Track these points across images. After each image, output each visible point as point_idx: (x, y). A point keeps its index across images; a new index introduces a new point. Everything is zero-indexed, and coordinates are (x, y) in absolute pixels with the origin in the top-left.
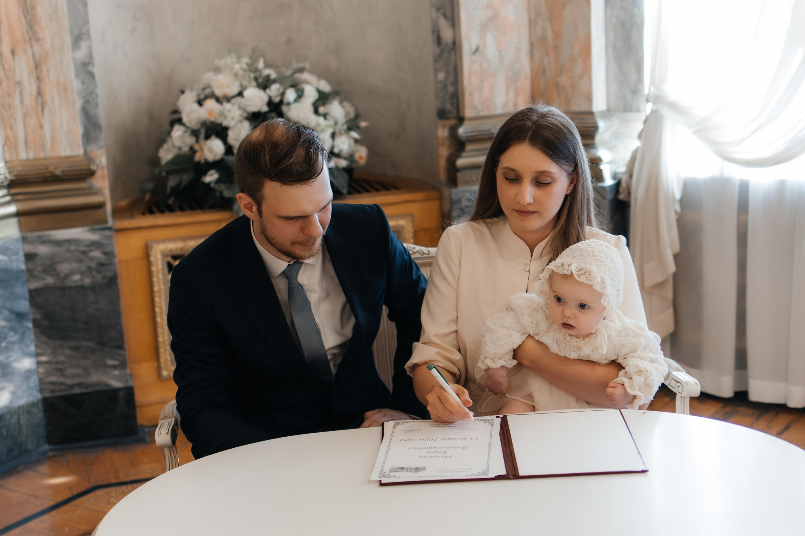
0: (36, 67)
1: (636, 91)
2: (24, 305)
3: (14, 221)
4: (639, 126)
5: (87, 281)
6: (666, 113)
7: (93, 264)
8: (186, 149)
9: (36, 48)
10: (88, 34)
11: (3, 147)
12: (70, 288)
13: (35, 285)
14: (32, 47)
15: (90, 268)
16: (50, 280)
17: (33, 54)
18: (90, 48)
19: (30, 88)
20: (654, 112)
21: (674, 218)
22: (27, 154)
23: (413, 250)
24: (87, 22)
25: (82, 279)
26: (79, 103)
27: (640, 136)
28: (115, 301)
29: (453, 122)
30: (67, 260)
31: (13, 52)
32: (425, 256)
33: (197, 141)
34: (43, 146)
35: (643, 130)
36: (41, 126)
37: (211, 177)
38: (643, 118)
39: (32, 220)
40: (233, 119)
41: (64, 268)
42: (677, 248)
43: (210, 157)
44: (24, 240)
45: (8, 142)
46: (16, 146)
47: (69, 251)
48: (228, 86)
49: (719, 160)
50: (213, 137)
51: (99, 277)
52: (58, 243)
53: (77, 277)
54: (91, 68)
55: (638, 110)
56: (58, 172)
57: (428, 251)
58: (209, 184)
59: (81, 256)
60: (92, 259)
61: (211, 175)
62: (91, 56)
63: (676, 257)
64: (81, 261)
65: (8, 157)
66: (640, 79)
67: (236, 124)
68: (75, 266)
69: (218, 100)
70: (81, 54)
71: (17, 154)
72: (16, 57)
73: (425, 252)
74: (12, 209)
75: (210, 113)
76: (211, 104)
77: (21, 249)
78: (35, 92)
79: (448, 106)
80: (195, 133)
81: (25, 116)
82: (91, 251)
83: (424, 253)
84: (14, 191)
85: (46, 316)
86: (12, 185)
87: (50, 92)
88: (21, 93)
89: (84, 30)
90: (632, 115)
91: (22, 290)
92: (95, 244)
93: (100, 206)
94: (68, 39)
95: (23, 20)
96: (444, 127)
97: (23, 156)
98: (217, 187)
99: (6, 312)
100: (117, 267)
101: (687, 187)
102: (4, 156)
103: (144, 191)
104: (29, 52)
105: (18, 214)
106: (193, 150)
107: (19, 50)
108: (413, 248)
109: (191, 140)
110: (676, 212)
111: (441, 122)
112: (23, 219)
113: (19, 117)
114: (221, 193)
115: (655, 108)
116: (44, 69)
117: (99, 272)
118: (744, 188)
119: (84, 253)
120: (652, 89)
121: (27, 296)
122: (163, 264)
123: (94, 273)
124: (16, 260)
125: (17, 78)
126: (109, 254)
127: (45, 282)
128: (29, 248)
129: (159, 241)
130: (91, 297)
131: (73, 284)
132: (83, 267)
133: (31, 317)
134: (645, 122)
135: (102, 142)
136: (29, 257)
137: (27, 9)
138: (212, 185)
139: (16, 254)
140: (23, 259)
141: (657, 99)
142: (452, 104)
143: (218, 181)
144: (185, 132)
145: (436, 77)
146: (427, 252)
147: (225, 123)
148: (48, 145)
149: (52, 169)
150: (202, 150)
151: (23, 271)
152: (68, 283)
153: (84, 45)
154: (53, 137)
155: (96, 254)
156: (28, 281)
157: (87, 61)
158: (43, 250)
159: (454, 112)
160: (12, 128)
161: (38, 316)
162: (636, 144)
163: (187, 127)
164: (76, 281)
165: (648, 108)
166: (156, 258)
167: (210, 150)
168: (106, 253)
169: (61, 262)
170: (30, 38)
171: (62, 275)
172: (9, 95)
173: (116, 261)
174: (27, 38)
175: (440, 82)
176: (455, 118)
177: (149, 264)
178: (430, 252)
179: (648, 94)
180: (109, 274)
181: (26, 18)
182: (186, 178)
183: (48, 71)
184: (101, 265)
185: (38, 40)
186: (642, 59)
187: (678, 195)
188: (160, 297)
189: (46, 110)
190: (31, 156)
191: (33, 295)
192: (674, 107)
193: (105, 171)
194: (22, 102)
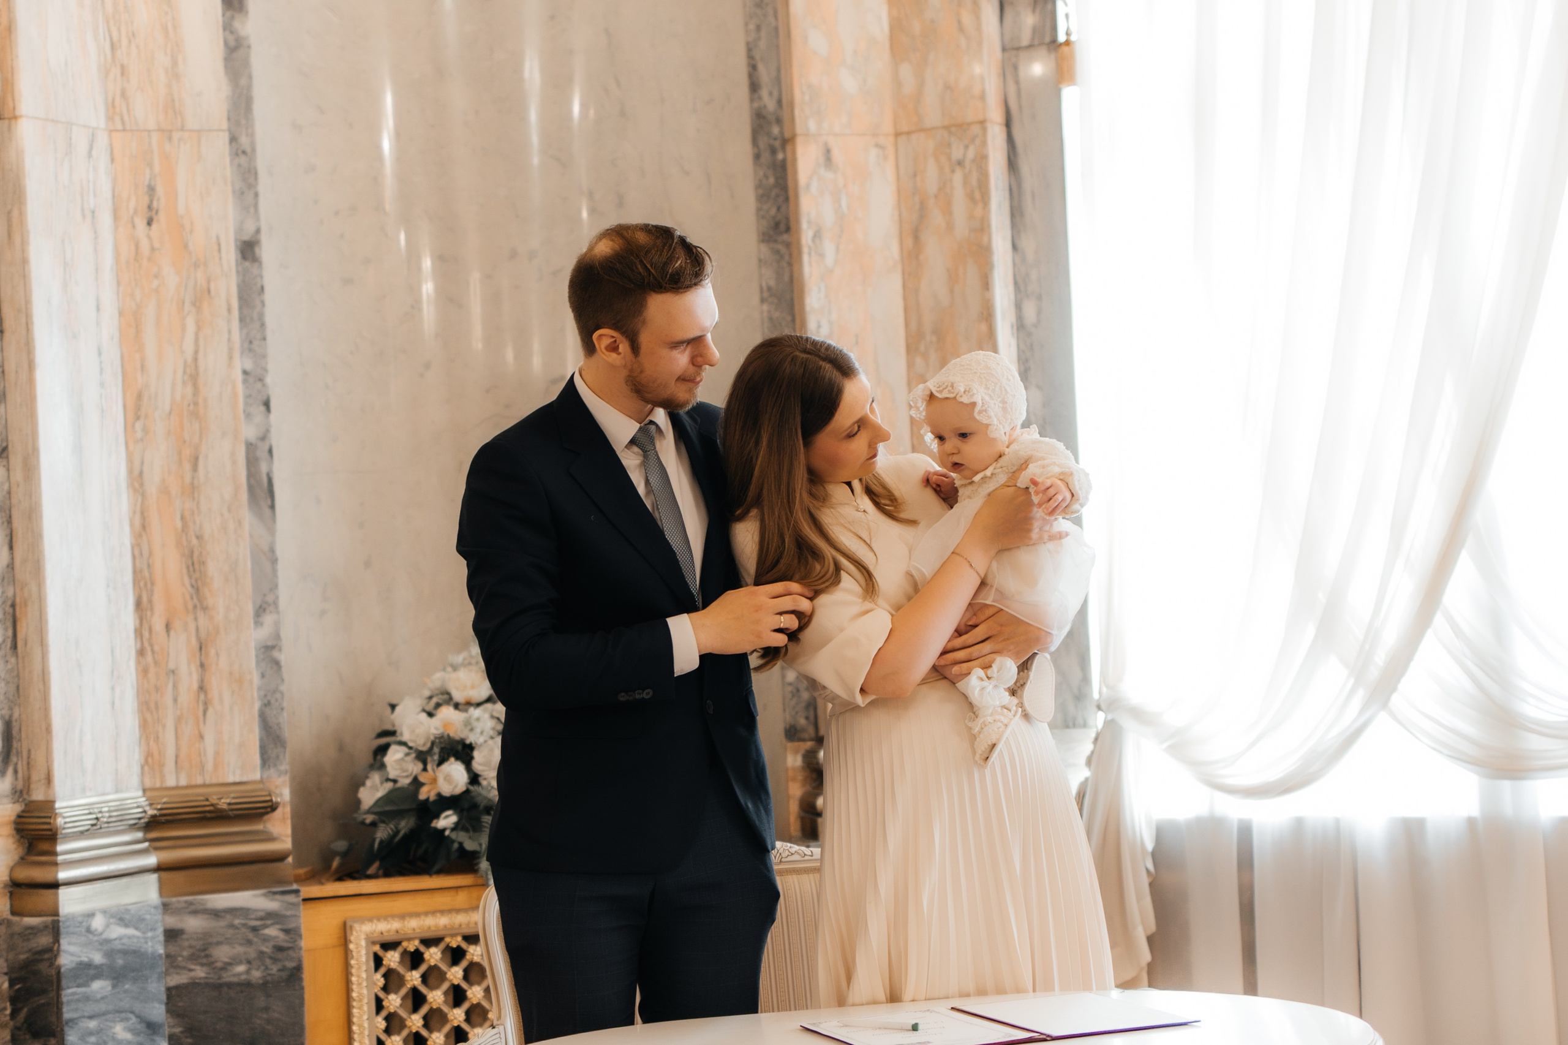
0: (201, 648)
1: (1080, 695)
2: (158, 1011)
3: (153, 878)
4: (1088, 747)
5: (257, 975)
6: (1128, 724)
7: (267, 949)
8: (405, 782)
9: (203, 621)
10: (275, 604)
11: (142, 767)
12: (230, 985)
13: (175, 980)
14: (196, 619)
15: (262, 953)
16: (200, 973)
17: (197, 629)
18: (277, 625)
19: (189, 678)
20: (1108, 723)
21: (1145, 881)
22: (177, 779)
23: (790, 850)
24: (274, 587)
25: (248, 972)
26: (257, 705)
27: (1089, 762)
28: (296, 1008)
29: (809, 744)
30: (228, 941)
31: (168, 627)
32: (806, 858)
33: (425, 769)
34: (202, 767)
35: (1092, 752)
36: (201, 737)
37: (446, 821)
38: (1093, 735)
39: (179, 877)
40: (482, 733)
41: (222, 953)
42: (1152, 927)
43: (447, 790)
44: (166, 907)
45: (150, 760)
46: (162, 765)
47: (232, 926)
48: (473, 687)
49: (1207, 790)
50: (452, 759)
51: (274, 969)
52: (216, 914)
53: (241, 968)
54: (275, 654)
55: (1085, 725)
56: (223, 804)
57: (812, 852)
58: (444, 830)
59: (251, 936)
60: (266, 939)
61: (447, 817)
62: (277, 636)
63: (1150, 939)
64: (249, 942)
65: (148, 783)
66: (1086, 679)
67: (486, 742)
68: (239, 949)
69: (457, 706)
70: (264, 633)
71: (163, 777)
72: (172, 633)
73: (806, 853)
74: (152, 860)
75: (446, 725)
76: (447, 713)
77: (160, 922)
78: (195, 686)
79: (802, 722)
80: (422, 757)
81: (179, 720)
82: (266, 926)
83: (805, 855)
84: (154, 835)
85: (190, 1030)
86: (152, 824)
87: (218, 686)
88: (175, 687)
89: (270, 598)
90: (1075, 733)
91: (157, 988)
92: (271, 917)
93: (279, 858)
94: (250, 609)
95: (187, 580)
96: (796, 752)
97: (171, 782)
98: (454, 836)
99: (134, 1019)
100: (303, 953)
101: (1161, 833)
102: (142, 782)
103: (334, 854)
104: (192, 627)
105: (159, 869)
106: (416, 783)
107: (177, 624)
108: (790, 847)
109: (415, 768)
110: (1148, 871)
111: (789, 745)
112: (166, 875)
113: (170, 724)
114: (461, 844)
115: (1110, 717)
116: (212, 652)
117: (275, 960)
118: (1245, 832)
119: (255, 929)
120: (1104, 690)
121: (164, 997)
122: (367, 954)
123: (268, 961)
124: (153, 938)
125: (172, 666)
126: (293, 933)
127: (192, 974)
128: (172, 922)
129: (363, 920)
130: (261, 1001)
131: (235, 980)
132: (252, 953)
133: (167, 1031)
134: (1096, 740)
135: (284, 767)
136: (172, 935)
137: (193, 564)
138: (447, 833)
139: (153, 929)
140: (161, 938)
141: (1109, 705)
142: (807, 718)
143: (456, 827)
144: (407, 755)
145: (783, 677)
146: (810, 854)
147: (471, 739)
148: (209, 766)
149: (214, 800)
150: (434, 781)
151: (160, 956)
152: (227, 977)
153: (268, 619)
154: (217, 754)
155: (272, 932)
156: (167, 973)
157: (270, 644)
158: (193, 924)
159: (811, 731)
160: (157, 739)
161: (178, 1030)
162: (1085, 773)
163: (410, 748)
164: (239, 974)
165: (1100, 719)
166: (358, 945)
167: (448, 778)
168: (287, 931)
169: (219, 943)
170: (195, 607)
171: (219, 965)
172: (157, 689)
173: (303, 944)
174: (190, 606)
175: (790, 684)
176: (811, 740)
177: (347, 954)
178: (814, 854)
179: (1098, 700)
180: (290, 965)
181: (190, 577)
182: (405, 825)
183: (218, 655)
184: (280, 949)
185: (205, 609)
186: (1087, 649)
187: (1150, 846)
188: (360, 1008)
189: (210, 712)
190: (183, 782)
191: (173, 994)
192: (1137, 714)
193: (288, 809)
194: (175, 700)
